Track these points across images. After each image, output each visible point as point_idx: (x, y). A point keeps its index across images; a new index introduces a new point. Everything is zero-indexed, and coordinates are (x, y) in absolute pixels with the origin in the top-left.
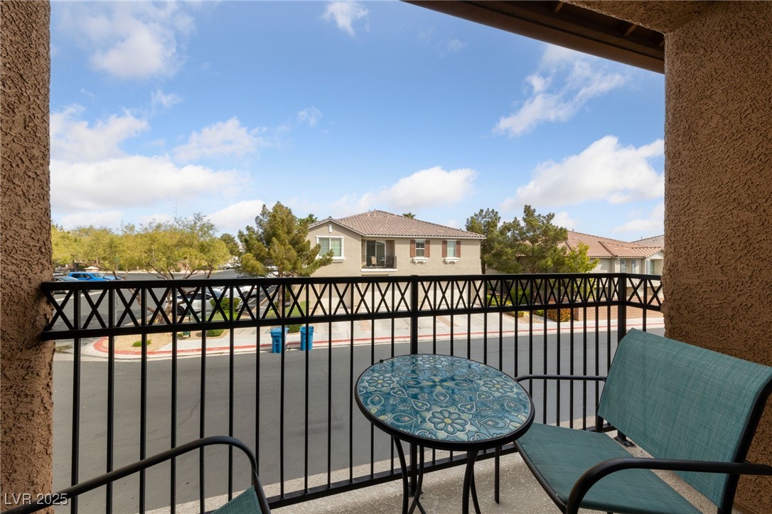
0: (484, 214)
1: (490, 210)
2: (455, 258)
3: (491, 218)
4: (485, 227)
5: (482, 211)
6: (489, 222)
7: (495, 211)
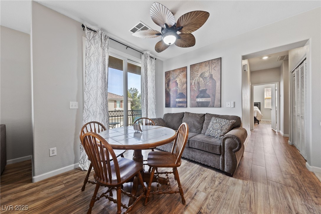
0: (132, 89)
1: (135, 88)
2: (120, 108)
3: (135, 92)
4: (133, 95)
5: (131, 88)
6: (134, 93)
7: (137, 89)
